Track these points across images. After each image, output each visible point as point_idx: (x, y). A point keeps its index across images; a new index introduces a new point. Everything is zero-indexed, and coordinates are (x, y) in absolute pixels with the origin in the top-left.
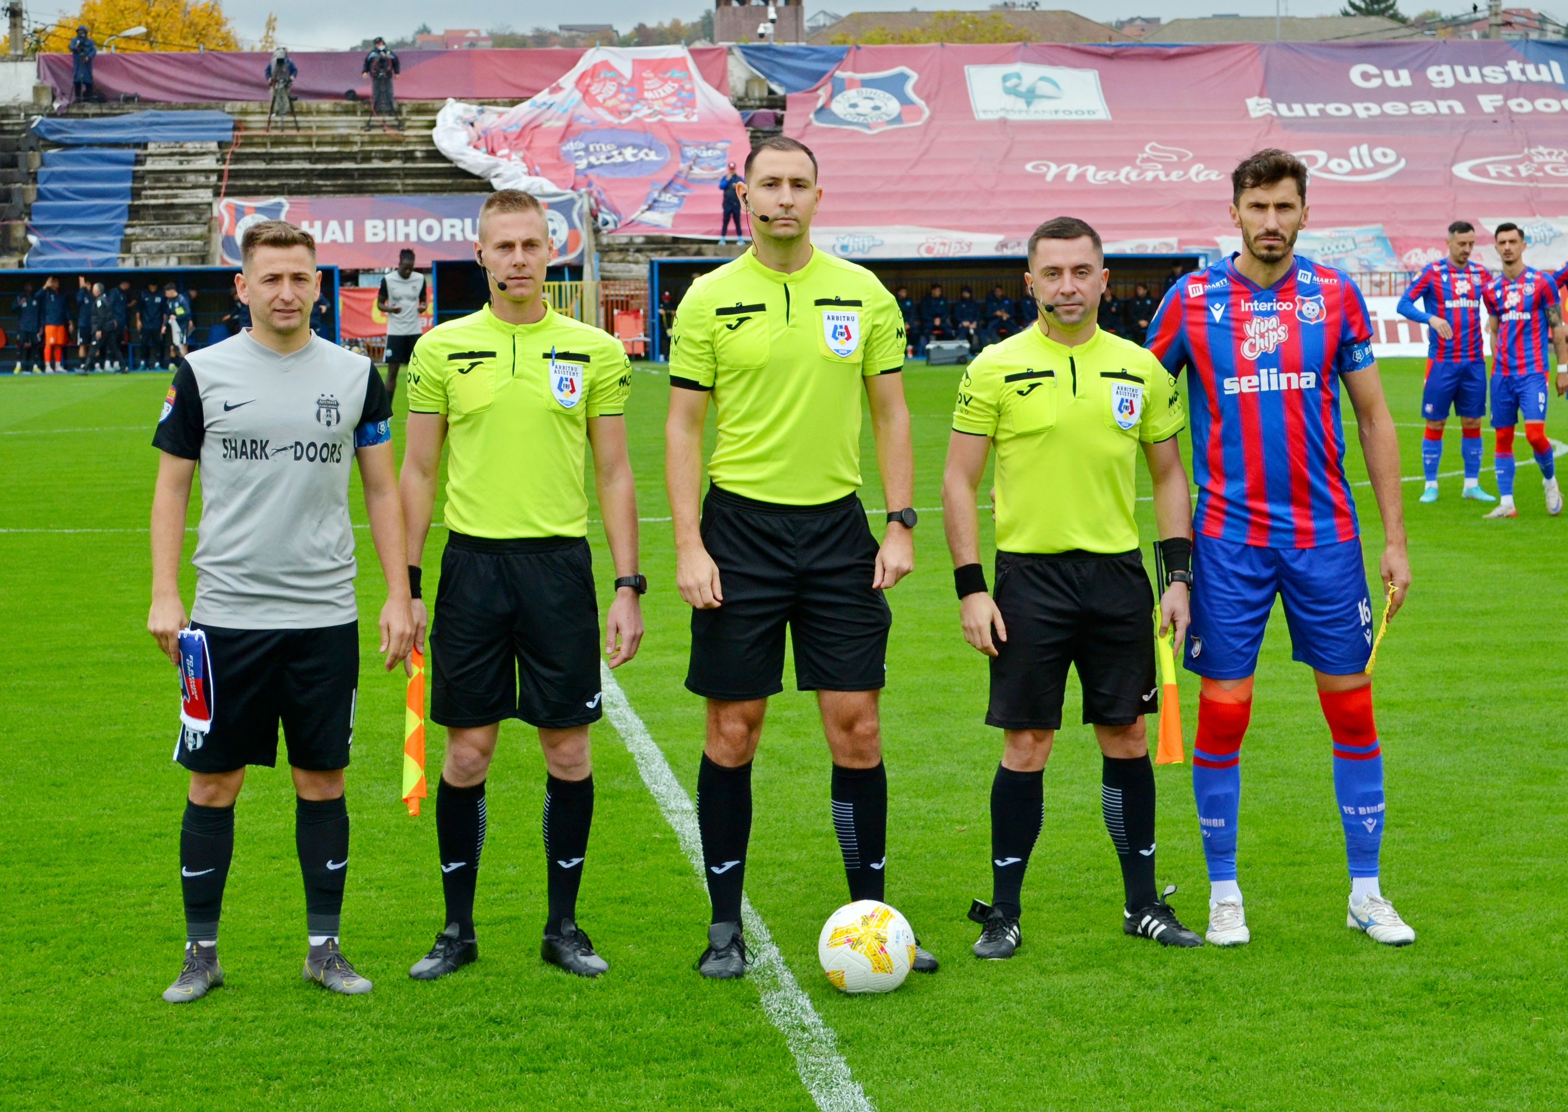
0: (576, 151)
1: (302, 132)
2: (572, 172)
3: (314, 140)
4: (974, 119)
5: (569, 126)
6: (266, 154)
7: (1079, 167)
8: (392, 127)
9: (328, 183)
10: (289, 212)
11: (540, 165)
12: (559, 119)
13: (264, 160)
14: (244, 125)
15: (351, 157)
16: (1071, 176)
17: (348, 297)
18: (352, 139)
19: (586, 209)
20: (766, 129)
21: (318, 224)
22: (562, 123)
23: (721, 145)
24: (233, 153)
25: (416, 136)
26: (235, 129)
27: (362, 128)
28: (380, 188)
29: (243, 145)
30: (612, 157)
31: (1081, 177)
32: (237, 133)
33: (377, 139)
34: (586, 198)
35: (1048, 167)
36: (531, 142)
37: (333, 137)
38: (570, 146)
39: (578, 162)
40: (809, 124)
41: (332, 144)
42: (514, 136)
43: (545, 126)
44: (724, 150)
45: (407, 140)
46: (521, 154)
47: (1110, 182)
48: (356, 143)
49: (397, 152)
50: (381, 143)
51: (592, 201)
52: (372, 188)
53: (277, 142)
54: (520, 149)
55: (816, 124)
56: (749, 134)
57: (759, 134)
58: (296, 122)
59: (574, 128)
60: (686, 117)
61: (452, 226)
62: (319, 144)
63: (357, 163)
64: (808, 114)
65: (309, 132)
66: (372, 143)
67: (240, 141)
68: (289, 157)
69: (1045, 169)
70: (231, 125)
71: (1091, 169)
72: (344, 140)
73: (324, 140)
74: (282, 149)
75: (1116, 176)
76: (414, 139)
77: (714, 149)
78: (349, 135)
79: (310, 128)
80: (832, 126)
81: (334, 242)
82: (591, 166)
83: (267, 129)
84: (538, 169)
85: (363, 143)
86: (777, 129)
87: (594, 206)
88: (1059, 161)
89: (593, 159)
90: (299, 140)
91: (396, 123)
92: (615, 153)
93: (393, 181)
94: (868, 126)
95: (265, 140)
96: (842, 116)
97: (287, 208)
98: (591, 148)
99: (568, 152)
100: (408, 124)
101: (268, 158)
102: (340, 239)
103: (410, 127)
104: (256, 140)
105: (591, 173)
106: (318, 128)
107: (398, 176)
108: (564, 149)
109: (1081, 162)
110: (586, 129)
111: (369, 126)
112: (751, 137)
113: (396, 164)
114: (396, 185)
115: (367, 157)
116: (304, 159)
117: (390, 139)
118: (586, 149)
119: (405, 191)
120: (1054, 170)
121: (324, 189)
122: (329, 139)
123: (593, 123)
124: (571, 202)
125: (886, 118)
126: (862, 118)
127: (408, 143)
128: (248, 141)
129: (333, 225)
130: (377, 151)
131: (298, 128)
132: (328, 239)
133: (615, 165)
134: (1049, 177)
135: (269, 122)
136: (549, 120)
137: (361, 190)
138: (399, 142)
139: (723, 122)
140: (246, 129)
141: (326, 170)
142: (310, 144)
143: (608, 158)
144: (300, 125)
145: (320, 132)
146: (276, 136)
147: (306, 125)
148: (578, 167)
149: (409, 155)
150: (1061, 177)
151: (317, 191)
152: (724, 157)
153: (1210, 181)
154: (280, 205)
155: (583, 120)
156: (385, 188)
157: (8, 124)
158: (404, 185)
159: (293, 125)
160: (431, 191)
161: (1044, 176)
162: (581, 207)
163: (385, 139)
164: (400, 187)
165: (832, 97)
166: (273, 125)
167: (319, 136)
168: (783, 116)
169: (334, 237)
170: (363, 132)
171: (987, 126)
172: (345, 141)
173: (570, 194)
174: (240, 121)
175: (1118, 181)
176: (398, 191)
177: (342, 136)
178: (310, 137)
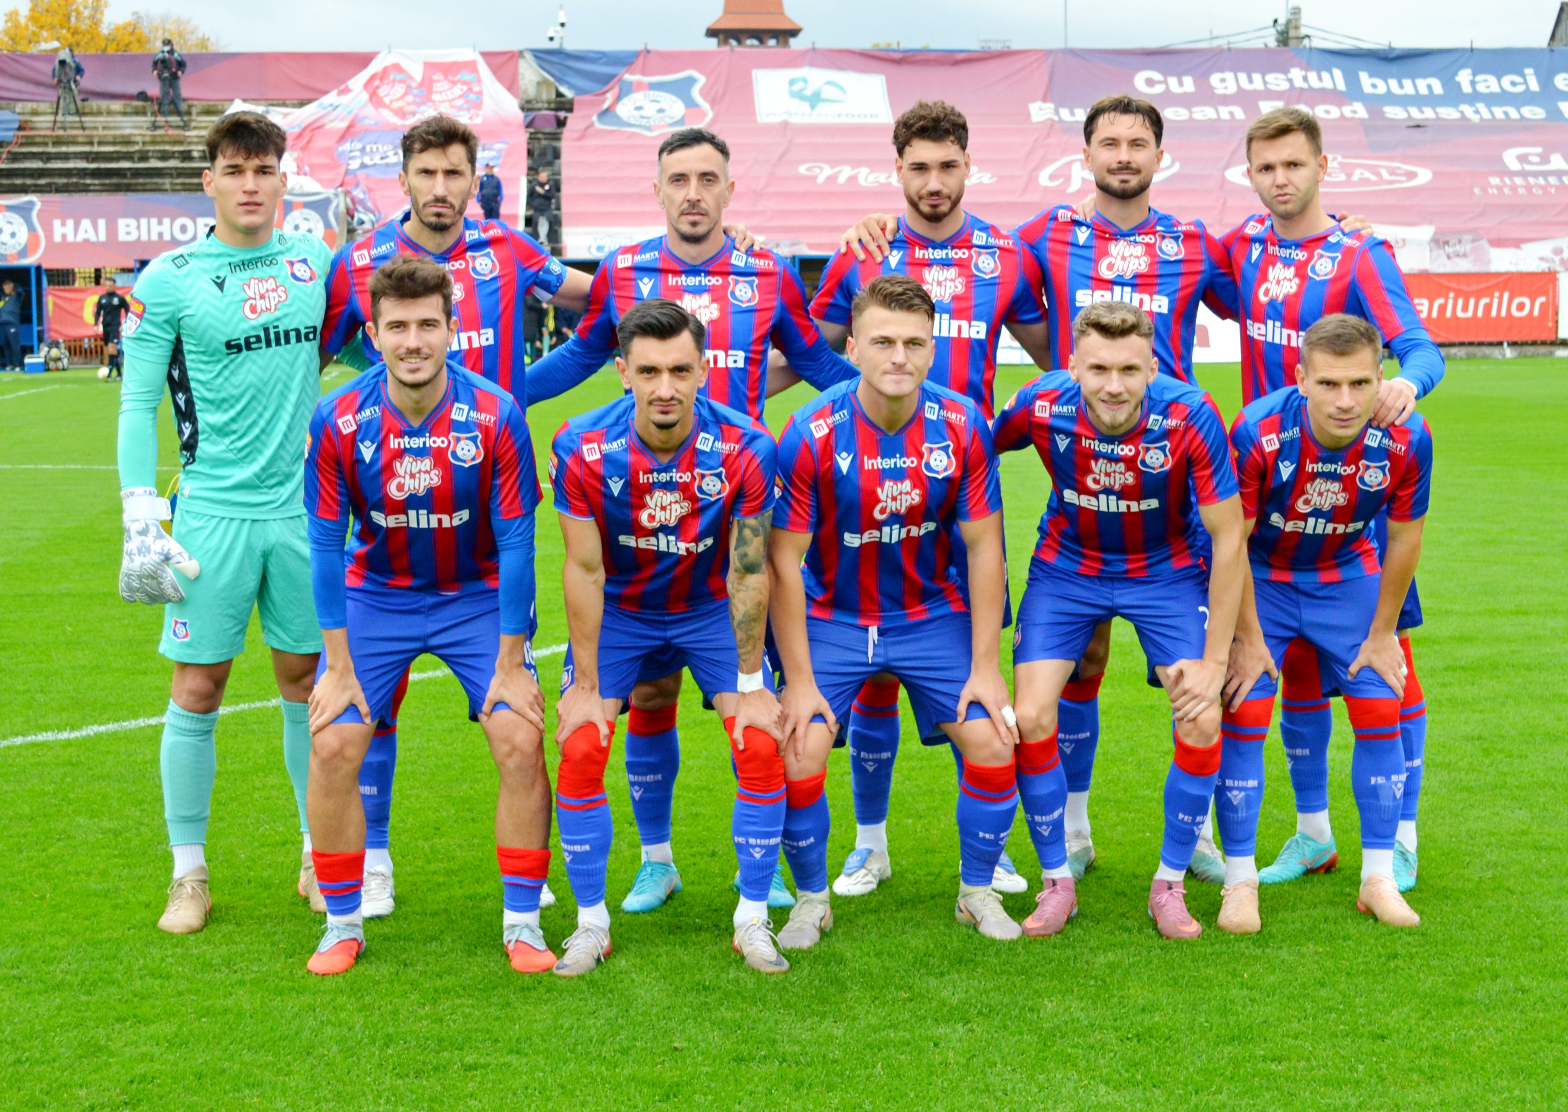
0: (351, 151)
1: (87, 132)
2: (342, 171)
3: (96, 140)
4: (755, 121)
5: (350, 127)
6: (43, 153)
7: (853, 169)
8: (178, 127)
9: (96, 182)
10: (40, 211)
11: (311, 166)
12: (342, 120)
13: (41, 159)
14: (30, 125)
15: (128, 157)
16: (842, 179)
17: (59, 297)
18: (133, 139)
20: (547, 130)
21: (70, 223)
22: (344, 125)
23: (498, 146)
24: (9, 152)
25: (196, 136)
26: (20, 129)
27: (148, 128)
28: (148, 187)
29: (22, 145)
30: (387, 157)
31: (853, 179)
32: (21, 133)
33: (159, 139)
35: (821, 169)
36: (309, 142)
37: (115, 137)
38: (346, 147)
39: (351, 162)
40: (591, 125)
41: (114, 143)
42: (293, 137)
43: (327, 127)
44: (499, 151)
45: (189, 140)
46: (295, 155)
47: (882, 185)
48: (137, 143)
49: (174, 152)
50: (163, 142)
51: (348, 200)
52: (140, 188)
53: (58, 142)
54: (295, 150)
55: (598, 126)
56: (528, 135)
57: (540, 136)
58: (81, 122)
59: (355, 129)
60: (471, 118)
62: (100, 143)
63: (134, 162)
64: (590, 116)
65: (95, 133)
66: (153, 143)
67: (20, 141)
68: (66, 157)
69: (817, 171)
70: (16, 125)
71: (864, 171)
72: (126, 139)
73: (105, 140)
74: (64, 149)
75: (888, 178)
76: (196, 140)
77: (490, 149)
78: (131, 135)
79: (96, 128)
80: (614, 128)
81: (86, 241)
82: (363, 166)
83: (53, 129)
84: (307, 168)
85: (144, 143)
86: (558, 131)
87: (351, 206)
88: (833, 163)
89: (367, 160)
90: (81, 140)
91: (181, 124)
92: (391, 153)
93: (160, 181)
94: (649, 129)
95: (46, 140)
96: (625, 119)
97: (38, 206)
98: (368, 149)
99: (343, 152)
100: (193, 124)
101: (44, 157)
102: (92, 237)
103: (195, 128)
104: (37, 140)
105: (361, 174)
106: (104, 128)
107: (171, 176)
108: (340, 149)
109: (856, 164)
110: (368, 130)
111: (155, 127)
112: (530, 138)
113: (173, 163)
114: (164, 184)
115: (144, 157)
116: (82, 158)
117: (172, 139)
118: (363, 150)
119: (174, 190)
120: (827, 171)
121: (92, 188)
122: (111, 139)
123: (376, 124)
124: (327, 201)
125: (669, 121)
126: (645, 121)
127: (190, 143)
128: (30, 140)
129: (86, 223)
130: (154, 151)
131: (84, 128)
132: (80, 238)
133: (387, 165)
134: (821, 180)
135: (55, 122)
136: (334, 120)
137: (129, 188)
138: (181, 143)
139: (506, 123)
140: (32, 129)
141: (98, 169)
142: (91, 143)
143: (382, 158)
144: (86, 125)
145: (106, 132)
146: (57, 136)
147: (92, 125)
148: (350, 167)
149: (186, 155)
150: (832, 179)
151: (86, 189)
152: (499, 158)
153: (981, 184)
154: (32, 203)
155: (367, 122)
156: (153, 187)
158: (172, 184)
159: (79, 125)
160: (185, 190)
161: (815, 178)
162: (337, 206)
163: (167, 139)
164: (168, 187)
165: (618, 99)
166: (58, 125)
167: (100, 136)
168: (566, 118)
169: (86, 236)
170: (149, 133)
171: (768, 129)
172: (127, 142)
173: (329, 192)
174: (26, 122)
175: (890, 184)
176: (166, 190)
177: (123, 136)
178: (91, 137)
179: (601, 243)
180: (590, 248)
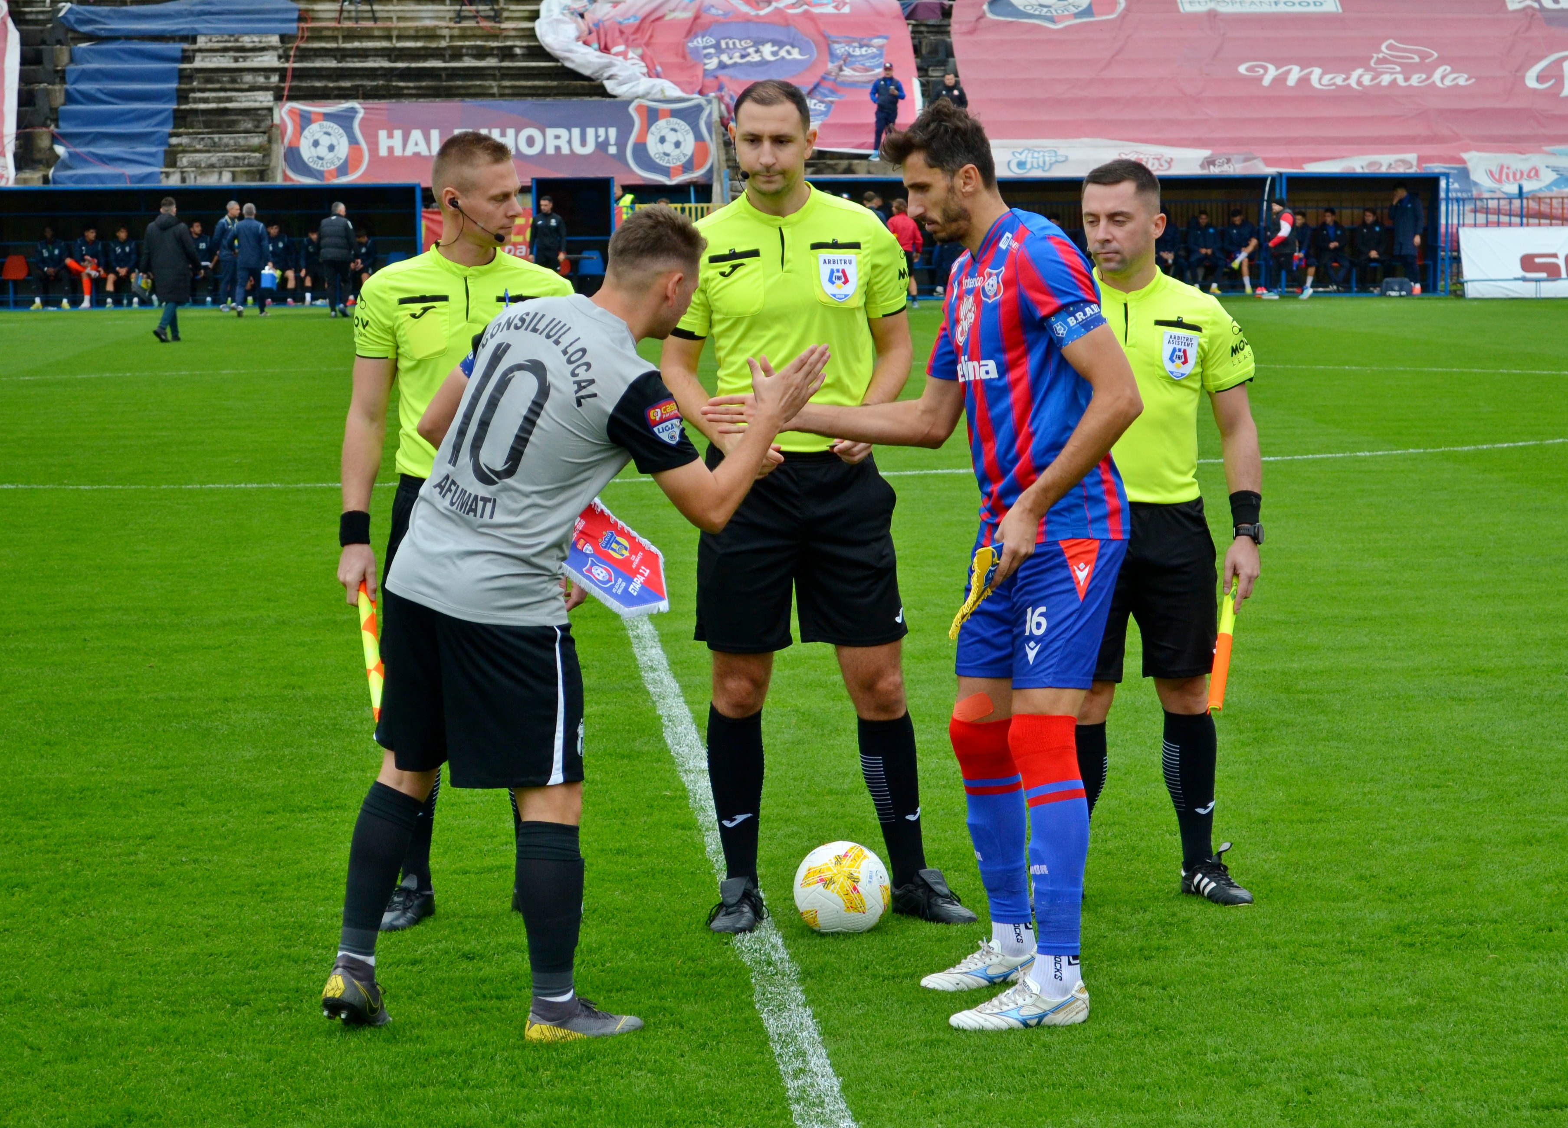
0: (705, 48)
1: (380, 24)
2: (700, 73)
3: (395, 33)
4: (1178, 11)
5: (697, 18)
6: (338, 49)
7: (1302, 70)
8: (487, 18)
9: (411, 84)
10: (363, 119)
11: (661, 64)
12: (685, 9)
13: (335, 57)
14: (311, 14)
15: (437, 54)
16: (1292, 81)
17: (432, 220)
18: (439, 32)
19: (716, 117)
20: (931, 22)
21: (398, 134)
22: (688, 15)
23: (877, 42)
24: (298, 48)
25: (514, 29)
26: (300, 19)
27: (451, 19)
28: (472, 91)
29: (310, 39)
30: (748, 55)
31: (1304, 81)
32: (303, 25)
33: (469, 33)
34: (715, 104)
35: (1266, 69)
36: (651, 37)
37: (417, 29)
38: (699, 42)
39: (706, 61)
40: (982, 16)
41: (416, 38)
42: (632, 30)
43: (667, 18)
44: (880, 48)
45: (505, 33)
46: (640, 51)
47: (1339, 87)
48: (444, 37)
49: (493, 48)
50: (475, 37)
51: (723, 107)
52: (463, 91)
53: (350, 35)
54: (639, 46)
55: (990, 16)
56: (910, 28)
57: (923, 29)
58: (373, 11)
59: (703, 20)
60: (836, 7)
61: (557, 137)
62: (400, 38)
63: (445, 62)
64: (982, 5)
65: (388, 24)
66: (463, 37)
67: (306, 34)
68: (364, 54)
69: (1262, 71)
70: (295, 16)
71: (1317, 72)
72: (430, 33)
73: (406, 33)
74: (357, 44)
75: (1345, 80)
76: (513, 33)
77: (868, 46)
78: (436, 28)
79: (390, 19)
80: (1010, 19)
81: (417, 155)
82: (722, 66)
83: (339, 20)
84: (659, 68)
85: (452, 37)
86: (945, 22)
87: (726, 114)
88: (1278, 64)
89: (725, 58)
90: (377, 33)
91: (492, 14)
92: (751, 50)
93: (487, 83)
94: (1052, 20)
95: (336, 33)
96: (1021, 8)
97: (361, 114)
98: (723, 45)
99: (696, 48)
100: (506, 14)
101: (339, 54)
102: (425, 152)
103: (508, 19)
104: (325, 33)
105: (721, 73)
106: (399, 19)
107: (494, 77)
108: (690, 45)
109: (1305, 63)
110: (716, 22)
111: (460, 17)
112: (913, 32)
113: (491, 62)
114: (491, 87)
115: (457, 54)
116: (382, 56)
117: (484, 33)
118: (717, 46)
119: (502, 95)
120: (1272, 72)
121: (406, 92)
122: (412, 33)
123: (726, 14)
124: (699, 108)
125: (1074, 10)
126: (1045, 10)
127: (507, 38)
128: (316, 34)
129: (416, 135)
130: (468, 47)
131: (375, 19)
132: (410, 151)
133: (750, 64)
134: (1266, 81)
135: (341, 11)
136: (673, 11)
137: (449, 94)
138: (495, 37)
139: (879, 14)
140: (314, 19)
141: (408, 69)
142: (389, 38)
143: (743, 57)
144: (378, 15)
145: (402, 24)
146: (349, 29)
147: (385, 15)
148: (707, 67)
149: (507, 52)
150: (1280, 80)
151: (397, 94)
152: (881, 55)
153: (1457, 85)
154: (353, 110)
155: (713, 11)
156: (478, 91)
157: (31, 13)
158: (500, 87)
159: (370, 15)
160: (532, 95)
161: (1260, 79)
162: (710, 114)
163: (478, 32)
164: (495, 90)
166: (345, 15)
167: (399, 29)
168: (951, 6)
169: (416, 149)
170: (452, 24)
171: (1194, 19)
172: (431, 34)
173: (697, 99)
174: (307, 11)
175: (1349, 85)
176: (493, 95)
177: (426, 29)
178: (389, 29)
179: (1022, 158)
180: (1009, 163)
